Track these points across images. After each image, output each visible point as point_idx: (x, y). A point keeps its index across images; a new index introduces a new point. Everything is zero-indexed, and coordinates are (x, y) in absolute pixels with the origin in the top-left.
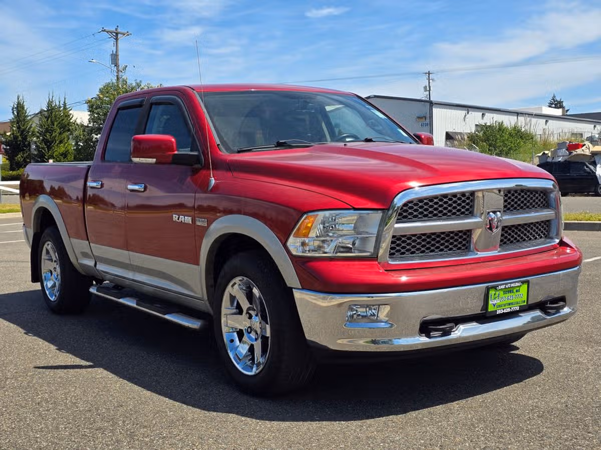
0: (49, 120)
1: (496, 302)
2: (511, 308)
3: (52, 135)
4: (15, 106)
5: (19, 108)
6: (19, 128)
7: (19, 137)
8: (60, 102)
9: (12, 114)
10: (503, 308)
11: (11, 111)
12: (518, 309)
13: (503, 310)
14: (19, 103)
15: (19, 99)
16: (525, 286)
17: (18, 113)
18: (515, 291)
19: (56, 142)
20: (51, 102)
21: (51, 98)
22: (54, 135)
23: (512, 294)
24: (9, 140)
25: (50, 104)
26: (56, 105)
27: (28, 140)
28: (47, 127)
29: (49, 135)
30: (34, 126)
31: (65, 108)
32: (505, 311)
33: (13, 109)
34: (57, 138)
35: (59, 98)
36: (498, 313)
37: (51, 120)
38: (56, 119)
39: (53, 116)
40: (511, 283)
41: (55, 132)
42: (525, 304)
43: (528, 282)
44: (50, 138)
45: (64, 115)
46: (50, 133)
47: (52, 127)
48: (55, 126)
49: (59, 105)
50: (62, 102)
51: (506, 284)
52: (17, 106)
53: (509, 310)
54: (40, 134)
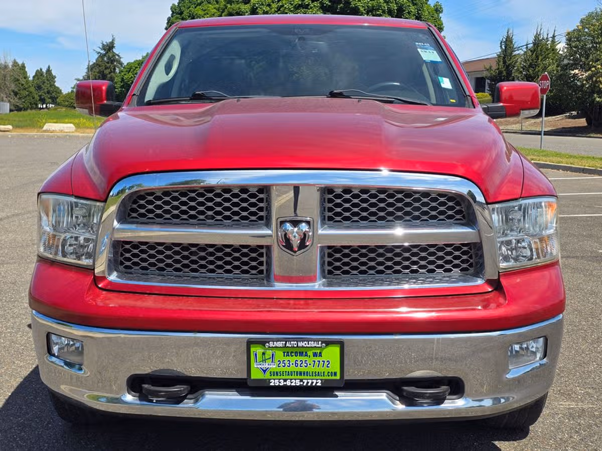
0: (534, 54)
1: (267, 366)
2: (301, 380)
3: (535, 70)
4: (504, 40)
5: (508, 43)
6: (504, 62)
7: (504, 72)
8: (548, 35)
9: (500, 48)
10: (285, 377)
11: (499, 45)
12: (319, 384)
13: (285, 380)
14: (508, 37)
15: (509, 33)
16: (336, 350)
17: (506, 47)
18: (310, 353)
19: (538, 78)
20: (539, 35)
21: (539, 30)
22: (537, 70)
23: (304, 358)
24: (494, 76)
25: (537, 37)
26: (543, 39)
27: (513, 75)
28: (531, 61)
29: (532, 70)
30: (519, 60)
31: (553, 42)
32: (288, 383)
33: (501, 43)
34: (539, 73)
35: (548, 30)
36: (272, 384)
37: (536, 54)
38: (541, 53)
39: (539, 49)
40: (298, 340)
41: (539, 67)
42: (338, 377)
43: (341, 344)
44: (533, 74)
45: (551, 49)
46: (533, 68)
47: (536, 62)
48: (539, 61)
49: (547, 38)
50: (551, 35)
51: (286, 340)
52: (506, 40)
53: (298, 383)
54: (524, 69)
